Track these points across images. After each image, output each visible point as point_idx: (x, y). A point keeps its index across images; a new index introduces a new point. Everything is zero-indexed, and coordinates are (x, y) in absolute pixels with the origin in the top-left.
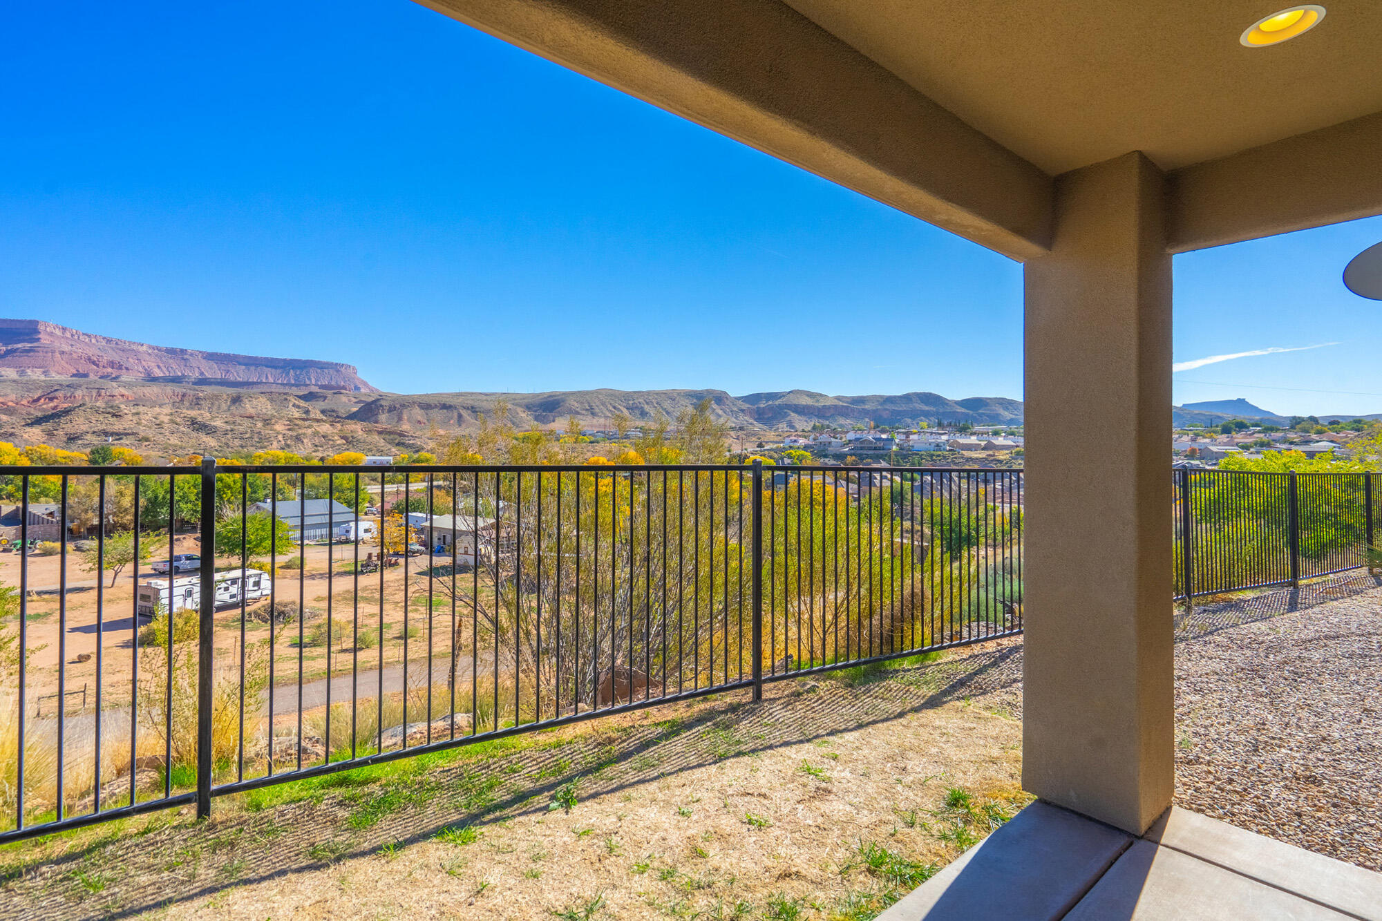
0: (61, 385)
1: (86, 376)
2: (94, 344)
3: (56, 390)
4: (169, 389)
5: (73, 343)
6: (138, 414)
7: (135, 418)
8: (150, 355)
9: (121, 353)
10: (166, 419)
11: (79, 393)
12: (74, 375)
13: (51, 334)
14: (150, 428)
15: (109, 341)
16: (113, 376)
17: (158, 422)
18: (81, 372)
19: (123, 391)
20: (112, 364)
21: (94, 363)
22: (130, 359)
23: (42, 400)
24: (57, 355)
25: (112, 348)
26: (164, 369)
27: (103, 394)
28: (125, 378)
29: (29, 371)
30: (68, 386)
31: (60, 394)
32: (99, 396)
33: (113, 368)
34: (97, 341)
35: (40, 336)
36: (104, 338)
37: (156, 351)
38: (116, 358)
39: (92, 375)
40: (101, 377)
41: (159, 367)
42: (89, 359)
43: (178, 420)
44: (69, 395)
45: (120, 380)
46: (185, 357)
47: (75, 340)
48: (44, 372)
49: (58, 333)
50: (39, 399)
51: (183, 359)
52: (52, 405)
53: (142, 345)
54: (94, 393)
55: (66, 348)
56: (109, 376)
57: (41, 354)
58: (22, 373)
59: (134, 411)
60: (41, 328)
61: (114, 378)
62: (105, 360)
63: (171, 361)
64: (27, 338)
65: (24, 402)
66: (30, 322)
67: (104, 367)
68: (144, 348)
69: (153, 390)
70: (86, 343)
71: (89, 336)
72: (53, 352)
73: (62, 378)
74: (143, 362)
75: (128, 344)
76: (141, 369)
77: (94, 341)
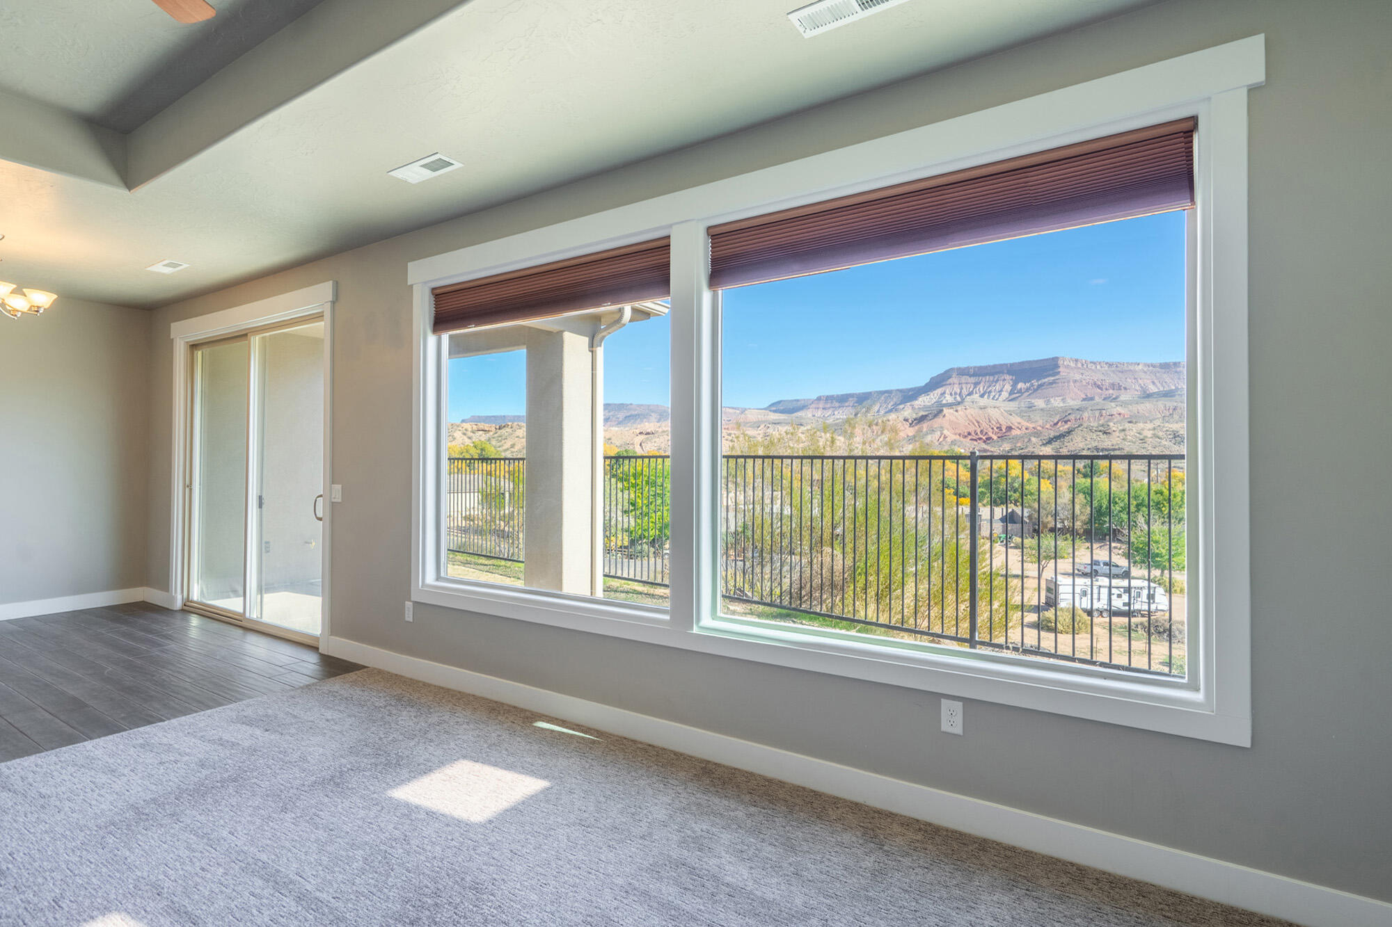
0: (1072, 409)
1: (1092, 399)
2: (1099, 370)
3: (1069, 414)
4: (1161, 404)
5: (1083, 371)
6: (1124, 430)
7: (1123, 434)
8: (1145, 372)
9: (1120, 375)
10: (1149, 434)
11: (1086, 415)
12: (1084, 400)
13: (1067, 366)
14: (1134, 443)
15: (1110, 365)
16: (1114, 397)
17: (1142, 437)
18: (1089, 396)
19: (1120, 409)
20: (1113, 386)
21: (1099, 387)
22: (1128, 380)
23: (1060, 423)
24: (1072, 384)
25: (1113, 371)
26: (1159, 385)
27: (1104, 414)
28: (1124, 397)
29: (1052, 400)
30: (1078, 410)
31: (1072, 417)
32: (1102, 416)
33: (1113, 389)
34: (1101, 367)
35: (1059, 370)
36: (1107, 363)
37: (1151, 368)
38: (1117, 381)
39: (1097, 398)
40: (1104, 399)
41: (1153, 383)
42: (1095, 384)
43: (1160, 434)
44: (1078, 417)
45: (1119, 399)
46: (1178, 369)
47: (1085, 369)
48: (1062, 400)
49: (1072, 364)
50: (1058, 423)
51: (1176, 372)
52: (1066, 427)
53: (1139, 364)
54: (1097, 413)
55: (1078, 377)
56: (1110, 397)
57: (1060, 384)
58: (1048, 402)
59: (1121, 428)
60: (1060, 362)
61: (1114, 399)
62: (1108, 381)
63: (1165, 376)
64: (1051, 372)
65: (1048, 426)
66: (1053, 359)
67: (1106, 389)
68: (1140, 367)
69: (1146, 407)
70: (1093, 370)
71: (1094, 363)
72: (1069, 382)
73: (1075, 403)
74: (1140, 381)
75: (1126, 365)
76: (1138, 388)
77: (1098, 367)
